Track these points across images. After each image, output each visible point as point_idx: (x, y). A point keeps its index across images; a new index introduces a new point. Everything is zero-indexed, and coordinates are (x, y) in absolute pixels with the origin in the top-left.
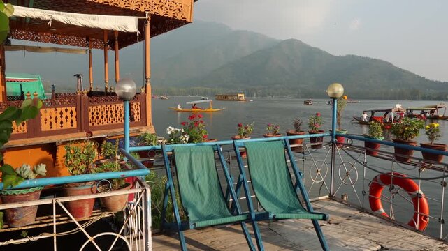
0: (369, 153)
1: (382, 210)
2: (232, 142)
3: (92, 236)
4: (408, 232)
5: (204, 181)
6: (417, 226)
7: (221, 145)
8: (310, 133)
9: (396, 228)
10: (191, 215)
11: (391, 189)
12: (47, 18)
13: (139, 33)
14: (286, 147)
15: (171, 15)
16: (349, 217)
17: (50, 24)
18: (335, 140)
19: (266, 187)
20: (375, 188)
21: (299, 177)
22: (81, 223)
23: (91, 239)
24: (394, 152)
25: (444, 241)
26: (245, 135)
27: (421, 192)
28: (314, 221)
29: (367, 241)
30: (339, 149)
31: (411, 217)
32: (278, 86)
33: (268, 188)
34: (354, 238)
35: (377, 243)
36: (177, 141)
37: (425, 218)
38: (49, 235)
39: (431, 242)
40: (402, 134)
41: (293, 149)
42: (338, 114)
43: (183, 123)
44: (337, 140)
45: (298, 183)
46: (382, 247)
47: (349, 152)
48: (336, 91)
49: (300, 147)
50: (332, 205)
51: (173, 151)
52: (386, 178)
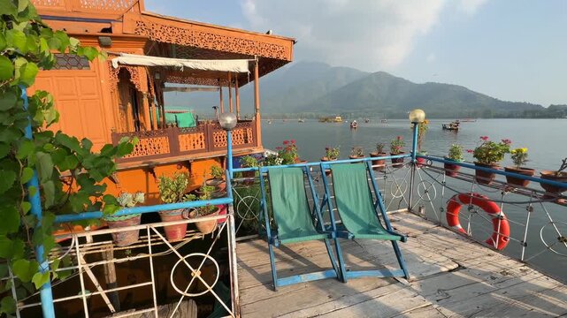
0: (448, 174)
1: (459, 226)
2: (319, 163)
3: (183, 256)
4: (487, 251)
5: (294, 199)
6: (496, 245)
7: (310, 166)
8: (392, 155)
9: (473, 245)
10: (280, 229)
11: (470, 208)
12: (180, 65)
13: (249, 72)
14: (368, 169)
15: (274, 57)
16: (426, 231)
17: (182, 69)
18: (415, 160)
19: (348, 205)
20: (453, 206)
21: (379, 197)
22: (173, 244)
23: (182, 259)
24: (474, 174)
25: (526, 263)
26: (332, 157)
27: (502, 214)
28: (393, 242)
29: (444, 259)
30: (418, 169)
31: (490, 236)
32: (368, 110)
33: (351, 206)
34: (431, 254)
35: (454, 261)
36: (273, 164)
37: (505, 239)
38: (146, 256)
39: (511, 263)
40: (485, 158)
41: (374, 169)
42: (419, 138)
43: (278, 148)
44: (416, 161)
45: (378, 202)
46: (459, 266)
47: (428, 172)
48: (418, 116)
49: (382, 167)
50: (411, 218)
51: (267, 172)
52: (465, 198)
